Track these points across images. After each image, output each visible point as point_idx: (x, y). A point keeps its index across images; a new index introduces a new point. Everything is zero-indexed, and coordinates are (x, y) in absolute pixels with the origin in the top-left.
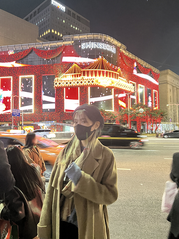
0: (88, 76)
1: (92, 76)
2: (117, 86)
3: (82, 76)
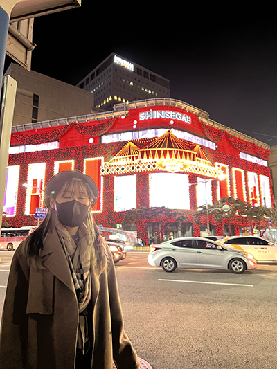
0: (148, 158)
1: (154, 158)
2: (193, 172)
3: (140, 159)
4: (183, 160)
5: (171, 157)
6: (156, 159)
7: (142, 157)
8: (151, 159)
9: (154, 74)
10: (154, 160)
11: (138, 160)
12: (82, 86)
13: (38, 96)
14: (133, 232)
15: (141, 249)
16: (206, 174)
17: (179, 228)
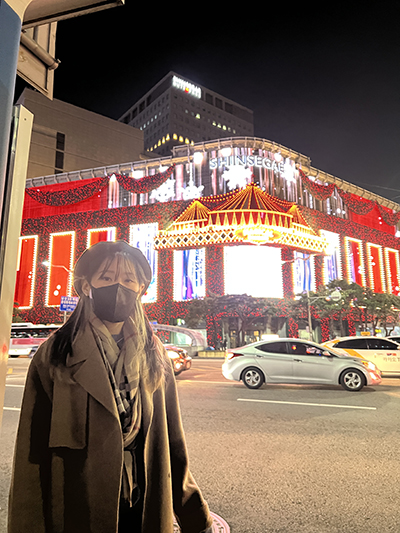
0: (222, 224)
1: (230, 224)
2: (288, 243)
3: (210, 225)
4: (274, 226)
5: (255, 221)
6: (234, 224)
7: (214, 223)
8: (226, 226)
9: (231, 102)
10: (230, 227)
11: (208, 227)
12: (126, 121)
13: (64, 136)
14: (201, 331)
15: (213, 355)
16: (307, 247)
17: (268, 325)
